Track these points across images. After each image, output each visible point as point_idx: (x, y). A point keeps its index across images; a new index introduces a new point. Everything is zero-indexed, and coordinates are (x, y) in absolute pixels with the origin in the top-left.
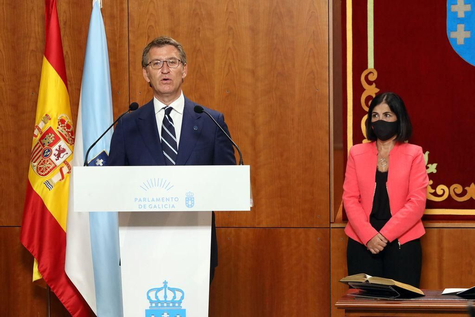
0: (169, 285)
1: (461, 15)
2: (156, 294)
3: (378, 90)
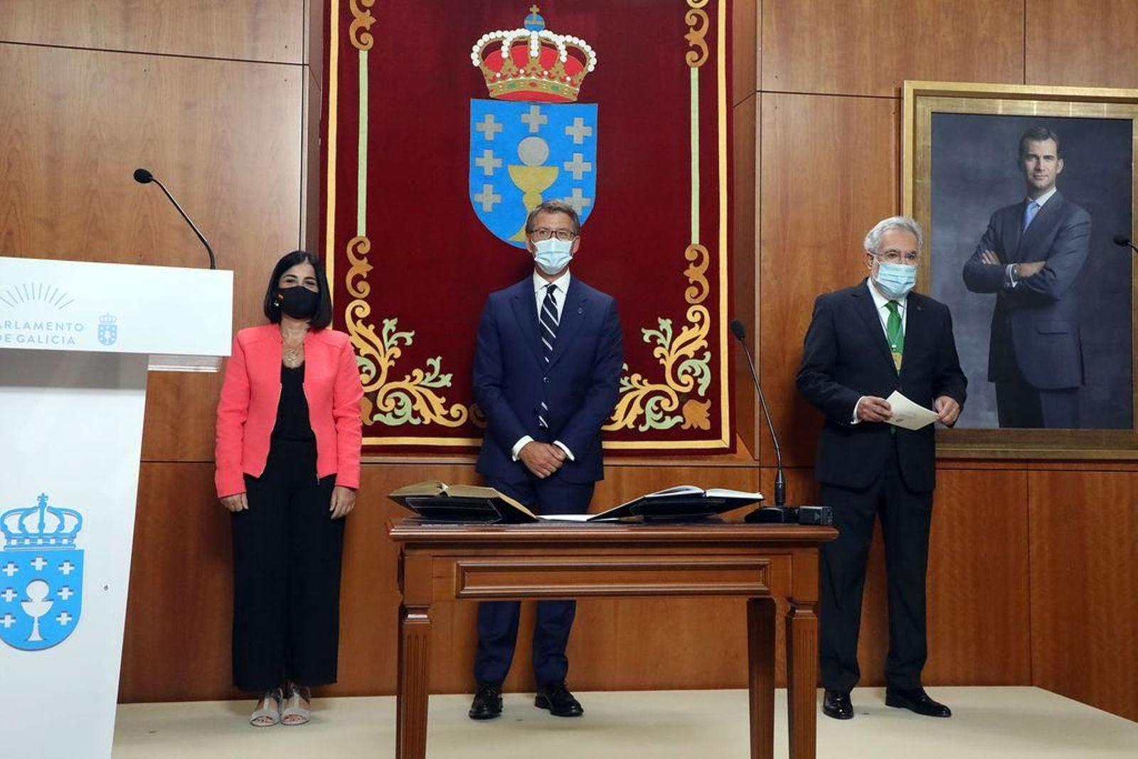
0: (49, 503)
1: (489, 171)
2: (21, 519)
3: (370, 268)
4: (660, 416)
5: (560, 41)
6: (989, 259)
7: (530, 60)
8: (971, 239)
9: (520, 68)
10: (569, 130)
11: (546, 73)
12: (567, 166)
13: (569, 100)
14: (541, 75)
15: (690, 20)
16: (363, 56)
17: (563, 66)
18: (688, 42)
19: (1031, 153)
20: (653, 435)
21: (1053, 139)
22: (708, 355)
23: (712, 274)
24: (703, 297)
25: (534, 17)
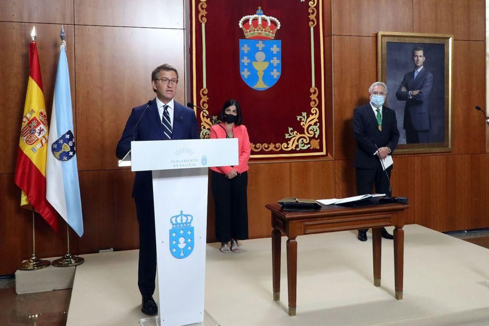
0: (184, 213)
1: (246, 64)
2: (176, 219)
3: (208, 99)
4: (303, 144)
5: (268, 18)
6: (404, 90)
7: (258, 25)
8: (398, 83)
9: (256, 28)
10: (272, 49)
11: (264, 30)
12: (272, 61)
13: (271, 39)
14: (262, 31)
15: (310, 11)
16: (203, 25)
17: (269, 27)
18: (310, 18)
19: (416, 55)
20: (301, 151)
21: (422, 50)
22: (318, 124)
23: (319, 97)
24: (316, 105)
25: (260, 10)
